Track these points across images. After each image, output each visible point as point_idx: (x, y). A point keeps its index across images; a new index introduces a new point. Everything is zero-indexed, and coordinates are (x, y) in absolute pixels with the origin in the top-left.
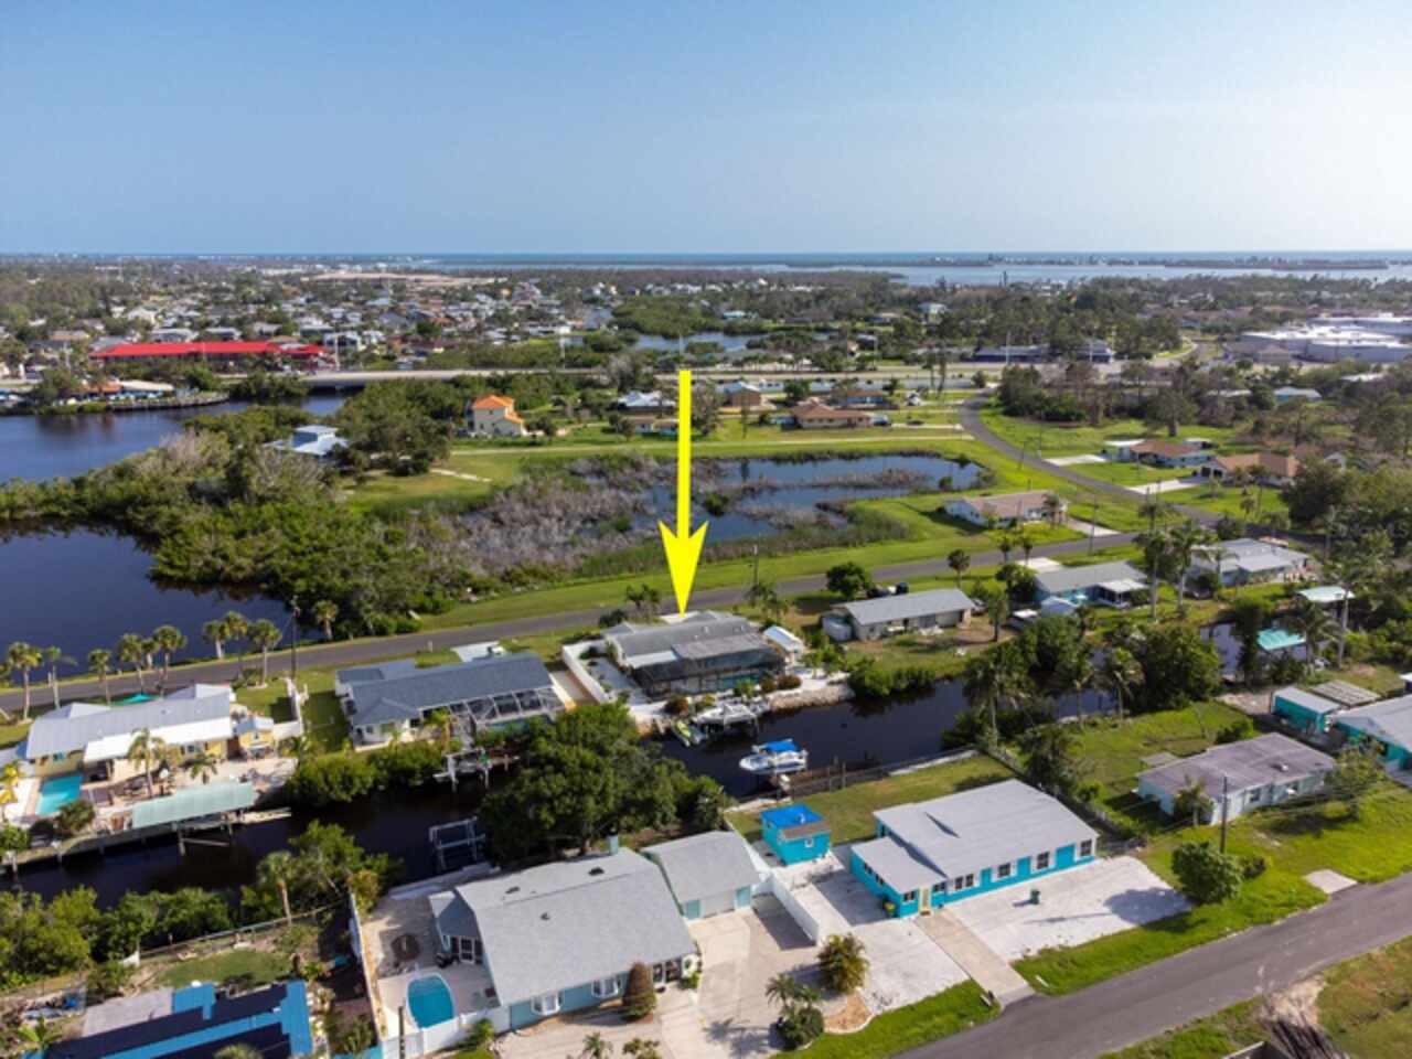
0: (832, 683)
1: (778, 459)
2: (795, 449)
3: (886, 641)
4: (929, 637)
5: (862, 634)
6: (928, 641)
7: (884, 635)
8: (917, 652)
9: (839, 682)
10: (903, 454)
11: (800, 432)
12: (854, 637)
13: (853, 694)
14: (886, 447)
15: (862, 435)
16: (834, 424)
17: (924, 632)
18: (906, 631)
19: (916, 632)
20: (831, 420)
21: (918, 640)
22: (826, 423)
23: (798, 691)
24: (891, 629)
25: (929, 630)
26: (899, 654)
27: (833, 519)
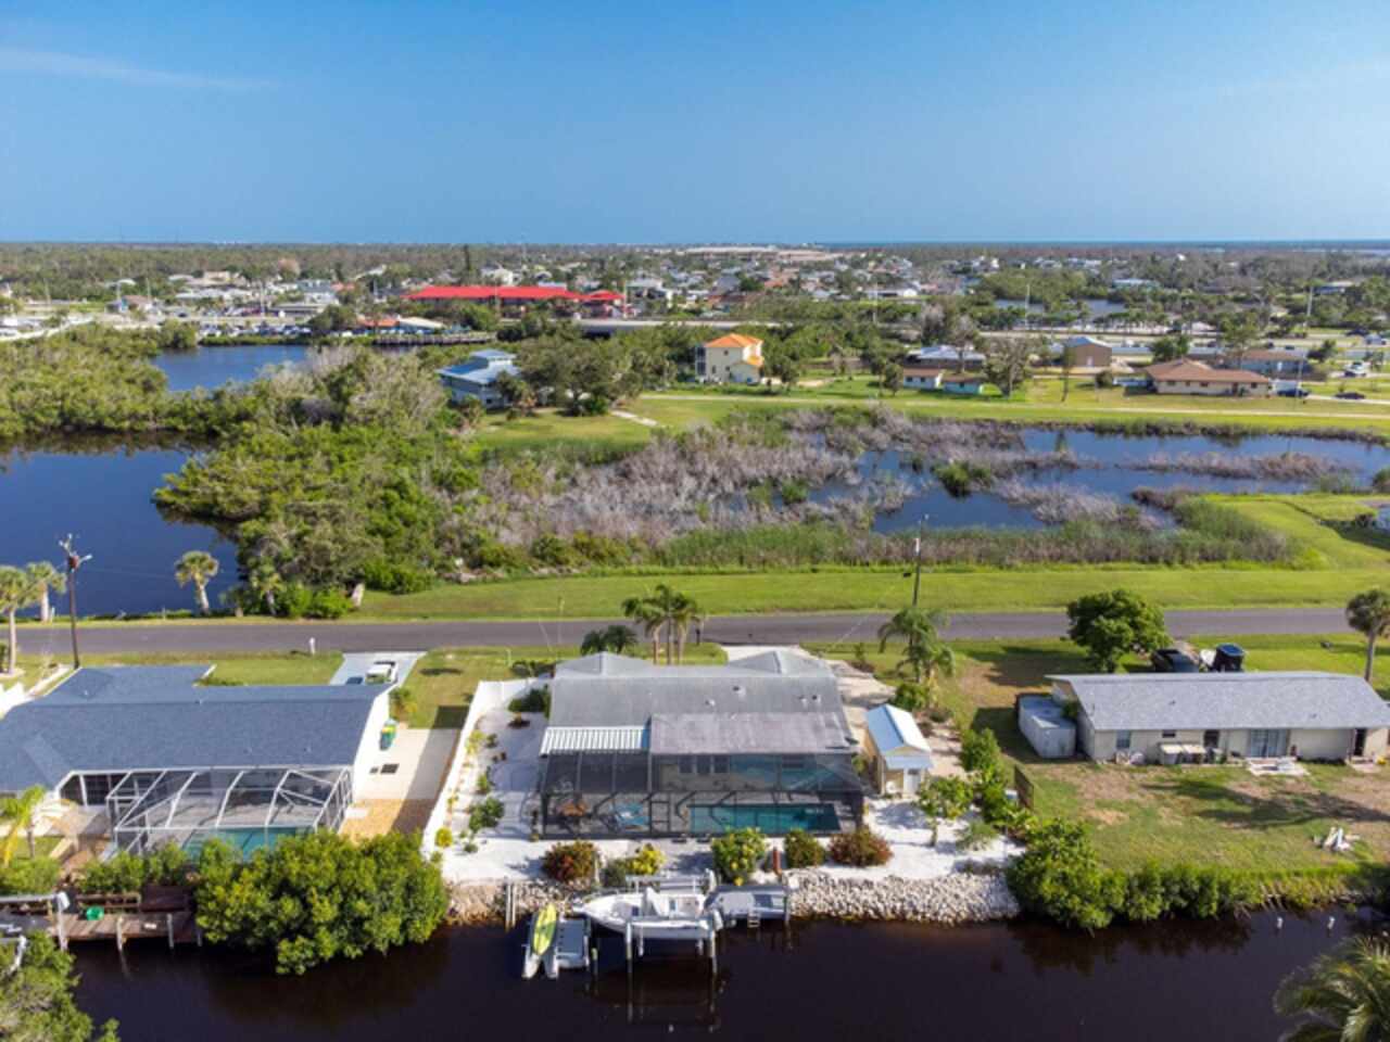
0: (968, 868)
1: (1100, 430)
2: (1131, 419)
3: (1153, 774)
4: (1265, 781)
5: (1100, 748)
6: (1256, 792)
7: (1153, 760)
8: (1221, 816)
9: (987, 869)
10: (1314, 435)
11: (1151, 397)
12: (1079, 752)
13: (1013, 908)
14: (1289, 425)
15: (1253, 406)
16: (1211, 389)
17: (1256, 767)
18: (1210, 758)
19: (1233, 763)
20: (1204, 384)
21: (1232, 786)
22: (1196, 388)
23: (874, 874)
24: (1171, 749)
25: (1270, 762)
26: (1170, 816)
27: (1148, 518)
